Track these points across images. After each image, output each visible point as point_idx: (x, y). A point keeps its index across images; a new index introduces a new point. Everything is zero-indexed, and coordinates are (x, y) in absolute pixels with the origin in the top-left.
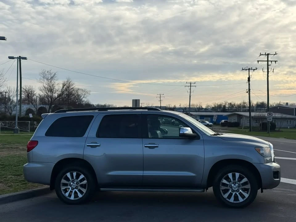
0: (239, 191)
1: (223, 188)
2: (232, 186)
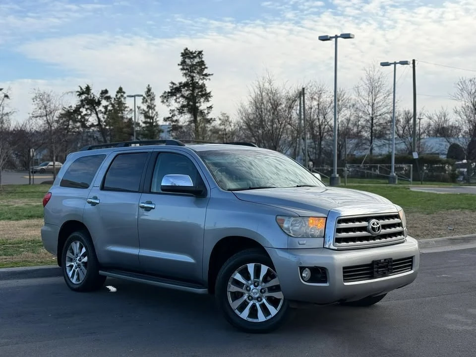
0: (261, 300)
1: (233, 288)
2: (250, 288)
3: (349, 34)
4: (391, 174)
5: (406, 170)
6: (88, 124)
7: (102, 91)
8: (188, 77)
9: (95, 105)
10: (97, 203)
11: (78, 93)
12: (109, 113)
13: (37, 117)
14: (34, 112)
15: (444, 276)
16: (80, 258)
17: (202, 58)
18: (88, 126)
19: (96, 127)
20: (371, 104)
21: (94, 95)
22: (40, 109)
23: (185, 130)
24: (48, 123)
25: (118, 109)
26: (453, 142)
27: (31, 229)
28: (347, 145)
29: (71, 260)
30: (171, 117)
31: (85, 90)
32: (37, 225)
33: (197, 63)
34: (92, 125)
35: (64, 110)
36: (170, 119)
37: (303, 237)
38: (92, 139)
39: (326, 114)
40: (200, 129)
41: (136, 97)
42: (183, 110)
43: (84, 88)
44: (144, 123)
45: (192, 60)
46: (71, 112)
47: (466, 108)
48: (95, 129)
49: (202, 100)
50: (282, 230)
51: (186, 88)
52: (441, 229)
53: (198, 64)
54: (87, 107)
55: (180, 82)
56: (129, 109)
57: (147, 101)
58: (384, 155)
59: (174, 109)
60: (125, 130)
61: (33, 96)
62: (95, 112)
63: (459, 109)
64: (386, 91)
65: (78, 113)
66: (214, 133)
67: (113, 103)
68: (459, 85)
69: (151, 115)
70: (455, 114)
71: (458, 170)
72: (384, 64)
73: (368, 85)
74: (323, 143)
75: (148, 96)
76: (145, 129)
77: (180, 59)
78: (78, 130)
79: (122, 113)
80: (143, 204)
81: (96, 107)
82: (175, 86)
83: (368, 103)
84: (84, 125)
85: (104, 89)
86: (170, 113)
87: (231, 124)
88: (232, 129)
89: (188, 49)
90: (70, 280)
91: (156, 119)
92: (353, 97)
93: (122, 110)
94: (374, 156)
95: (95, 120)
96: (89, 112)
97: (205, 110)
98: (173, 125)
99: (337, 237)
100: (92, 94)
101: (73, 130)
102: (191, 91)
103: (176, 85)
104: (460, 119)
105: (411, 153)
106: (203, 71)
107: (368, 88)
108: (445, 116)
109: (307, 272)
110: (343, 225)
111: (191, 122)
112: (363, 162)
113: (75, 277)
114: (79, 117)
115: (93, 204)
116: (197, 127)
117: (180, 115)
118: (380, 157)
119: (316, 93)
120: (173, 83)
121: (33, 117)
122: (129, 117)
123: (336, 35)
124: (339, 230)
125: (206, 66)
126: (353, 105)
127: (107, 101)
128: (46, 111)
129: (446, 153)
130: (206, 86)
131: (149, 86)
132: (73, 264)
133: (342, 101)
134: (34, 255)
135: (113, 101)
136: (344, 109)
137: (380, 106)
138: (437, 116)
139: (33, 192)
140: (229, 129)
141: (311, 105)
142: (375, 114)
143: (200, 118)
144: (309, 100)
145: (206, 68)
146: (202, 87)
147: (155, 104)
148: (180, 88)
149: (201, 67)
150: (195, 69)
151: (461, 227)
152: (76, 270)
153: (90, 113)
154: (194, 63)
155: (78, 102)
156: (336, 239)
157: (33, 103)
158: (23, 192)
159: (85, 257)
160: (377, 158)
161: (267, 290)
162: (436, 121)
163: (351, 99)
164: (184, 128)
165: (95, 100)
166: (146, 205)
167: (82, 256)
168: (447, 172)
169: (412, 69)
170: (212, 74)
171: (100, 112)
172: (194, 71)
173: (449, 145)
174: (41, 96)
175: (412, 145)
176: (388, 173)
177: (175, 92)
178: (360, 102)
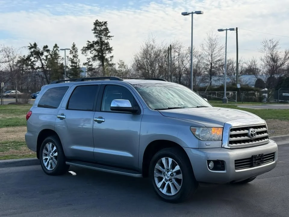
1: (157, 175)
3: (200, 11)
4: (224, 98)
5: (231, 95)
7: (44, 46)
8: (98, 37)
9: (39, 55)
10: (64, 118)
11: (29, 48)
12: (49, 61)
13: (3, 62)
14: (1, 59)
16: (52, 154)
17: (106, 26)
18: (35, 68)
20: (210, 55)
21: (39, 49)
22: (5, 57)
23: (97, 71)
24: (10, 66)
25: (54, 57)
26: (259, 78)
28: (196, 80)
29: (46, 155)
31: (33, 46)
32: (13, 131)
33: (103, 29)
34: (38, 68)
35: (20, 58)
36: (87, 64)
37: (208, 140)
38: (38, 76)
39: (184, 61)
40: (106, 70)
41: (66, 50)
42: (95, 58)
43: (33, 44)
44: (71, 66)
45: (100, 27)
47: (267, 57)
48: (40, 70)
49: (107, 52)
50: (195, 136)
51: (97, 45)
53: (104, 30)
54: (34, 56)
55: (93, 41)
56: (61, 58)
57: (73, 53)
59: (89, 58)
60: (59, 70)
62: (40, 59)
63: (263, 58)
64: (219, 47)
65: (29, 60)
67: (51, 54)
68: (263, 43)
69: (75, 61)
70: (261, 61)
71: (262, 94)
72: (220, 30)
73: (209, 43)
74: (181, 78)
75: (73, 50)
76: (71, 70)
77: (93, 27)
78: (29, 70)
79: (57, 60)
80: (96, 119)
81: (41, 56)
82: (90, 44)
83: (208, 54)
84: (33, 68)
85: (45, 45)
86: (87, 60)
87: (125, 67)
88: (125, 70)
89: (98, 20)
90: (45, 168)
91: (78, 64)
92: (200, 50)
93: (57, 58)
94: (213, 86)
95: (40, 64)
96: (36, 59)
97: (109, 58)
98: (89, 68)
99: (230, 140)
100: (38, 48)
101: (26, 71)
102: (100, 46)
103: (90, 42)
104: (264, 64)
105: (234, 84)
106: (107, 34)
107: (209, 45)
108: (254, 62)
109: (211, 164)
110: (234, 133)
111: (100, 66)
112: (206, 90)
113: (49, 166)
114: (30, 62)
115: (62, 119)
116: (104, 69)
117: (93, 61)
118: (216, 87)
119: (177, 48)
120: (88, 42)
122: (61, 62)
123: (192, 12)
124: (231, 136)
125: (109, 31)
126: (200, 55)
127: (48, 53)
128: (9, 59)
129: (254, 84)
130: (109, 43)
131: (74, 43)
132: (47, 157)
134: (18, 151)
135: (51, 53)
136: (194, 58)
137: (216, 56)
138: (250, 62)
139: (4, 110)
140: (124, 70)
141: (174, 56)
142: (213, 61)
143: (106, 63)
144: (173, 52)
145: (110, 32)
146: (107, 44)
147: (78, 54)
148: (93, 45)
149: (106, 32)
150: (103, 32)
152: (50, 161)
153: (36, 60)
154: (102, 29)
155: (29, 53)
156: (230, 141)
157: (1, 54)
159: (55, 153)
160: (214, 87)
161: (174, 174)
162: (249, 65)
163: (198, 52)
164: (96, 69)
165: (40, 52)
166: (98, 119)
167: (53, 152)
168: (257, 96)
169: (236, 33)
170: (113, 36)
171: (43, 59)
172: (102, 34)
173: (256, 79)
174: (5, 49)
175: (235, 80)
176: (221, 96)
177: (90, 47)
178: (204, 53)
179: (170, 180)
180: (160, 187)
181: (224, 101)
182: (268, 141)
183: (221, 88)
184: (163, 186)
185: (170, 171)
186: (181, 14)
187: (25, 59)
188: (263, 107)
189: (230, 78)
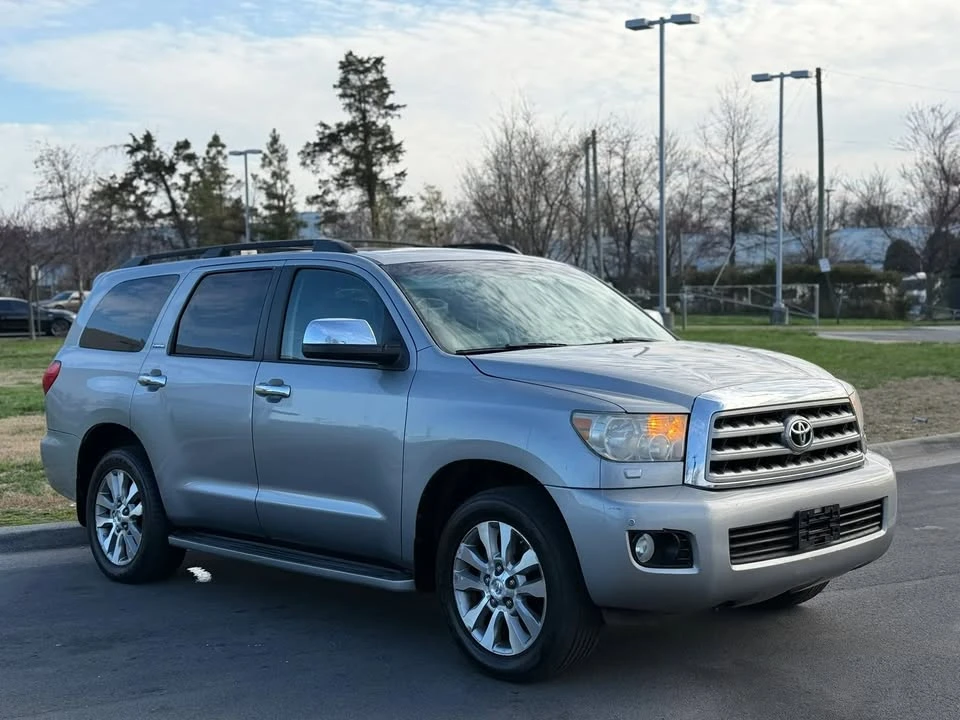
3: (689, 15)
4: (775, 306)
5: (803, 296)
6: (151, 212)
7: (178, 143)
8: (356, 111)
9: (163, 173)
10: (162, 386)
11: (128, 149)
12: (194, 190)
13: (44, 199)
14: (38, 188)
15: (927, 527)
16: (127, 508)
17: (382, 72)
18: (151, 217)
19: (168, 218)
20: (731, 162)
21: (161, 152)
22: (50, 182)
23: (352, 222)
24: (68, 211)
25: (212, 179)
26: (898, 237)
27: (27, 436)
28: (683, 247)
29: (107, 513)
30: (321, 196)
31: (141, 142)
33: (371, 82)
34: (160, 215)
35: (99, 183)
36: (319, 200)
37: (634, 461)
38: (160, 243)
39: (640, 183)
40: (381, 220)
41: (249, 155)
42: (347, 181)
43: (140, 138)
44: (268, 207)
45: (362, 76)
46: (115, 188)
47: (923, 167)
48: (166, 222)
49: (385, 159)
50: (588, 446)
51: (351, 135)
52: (901, 421)
53: (374, 84)
54: (147, 176)
55: (338, 121)
56: (234, 180)
57: (270, 163)
58: (759, 266)
59: (327, 179)
60: (227, 223)
61: (36, 156)
62: (164, 187)
63: (910, 168)
64: (760, 135)
65: (129, 189)
66: (410, 226)
67: (201, 167)
68: (909, 119)
69: (279, 191)
70: (903, 179)
71: (909, 293)
72: (759, 78)
73: (725, 122)
74: (634, 243)
75: (272, 152)
76: (268, 221)
77: (338, 74)
78: (129, 225)
79: (221, 189)
80: (264, 388)
81: (167, 177)
82: (327, 132)
83: (724, 160)
84: (141, 215)
85: (182, 139)
86: (320, 187)
87: (445, 207)
88: (447, 218)
89: (354, 54)
90: (105, 556)
91: (290, 200)
92: (695, 148)
93: (220, 183)
94: (740, 268)
95: (166, 203)
96: (151, 186)
97: (392, 179)
98: (326, 213)
99: (715, 459)
100: (158, 149)
101: (120, 226)
102: (361, 140)
103: (329, 128)
104: (913, 189)
105: (813, 260)
106: (385, 99)
107: (724, 129)
108: (881, 185)
109: (645, 543)
110: (728, 431)
111: (362, 205)
112: (717, 281)
113: (118, 550)
114: (132, 198)
115: (153, 387)
116: (374, 215)
117: (341, 191)
118: (751, 271)
119: (619, 141)
120: (325, 126)
121: (36, 199)
122: (235, 196)
123: (662, 18)
124: (718, 444)
125: (392, 89)
126: (695, 166)
127: (190, 165)
128: (63, 186)
129: (883, 258)
130: (392, 129)
131: (274, 131)
132: (110, 521)
133: (672, 156)
134: (31, 498)
135: (200, 165)
136: (676, 172)
137: (750, 166)
138: (865, 183)
140: (441, 218)
141: (609, 167)
142: (740, 183)
143: (381, 196)
144: (604, 155)
145: (392, 92)
146: (385, 132)
147: (287, 169)
148: (338, 135)
149: (381, 91)
150: (369, 95)
151: (940, 415)
152: (119, 535)
153: (153, 189)
154: (367, 83)
155: (129, 167)
156: (712, 462)
157: (36, 170)
158: (16, 357)
159: (136, 505)
160: (745, 272)
161: (521, 579)
162: (863, 195)
163: (690, 151)
164: (349, 218)
165: (164, 163)
166: (270, 389)
167: (130, 502)
168: (888, 299)
169: (815, 87)
170: (404, 106)
171: (175, 187)
172: (367, 99)
173: (888, 242)
174: (51, 155)
175: (816, 244)
176: (769, 302)
177: (328, 144)
178: (708, 157)
179: (506, 600)
180: (475, 627)
181: (777, 317)
182: (861, 458)
183: (767, 273)
184: (483, 622)
185: (507, 570)
186: (624, 24)
187: (117, 185)
188: (906, 334)
189: (799, 239)
